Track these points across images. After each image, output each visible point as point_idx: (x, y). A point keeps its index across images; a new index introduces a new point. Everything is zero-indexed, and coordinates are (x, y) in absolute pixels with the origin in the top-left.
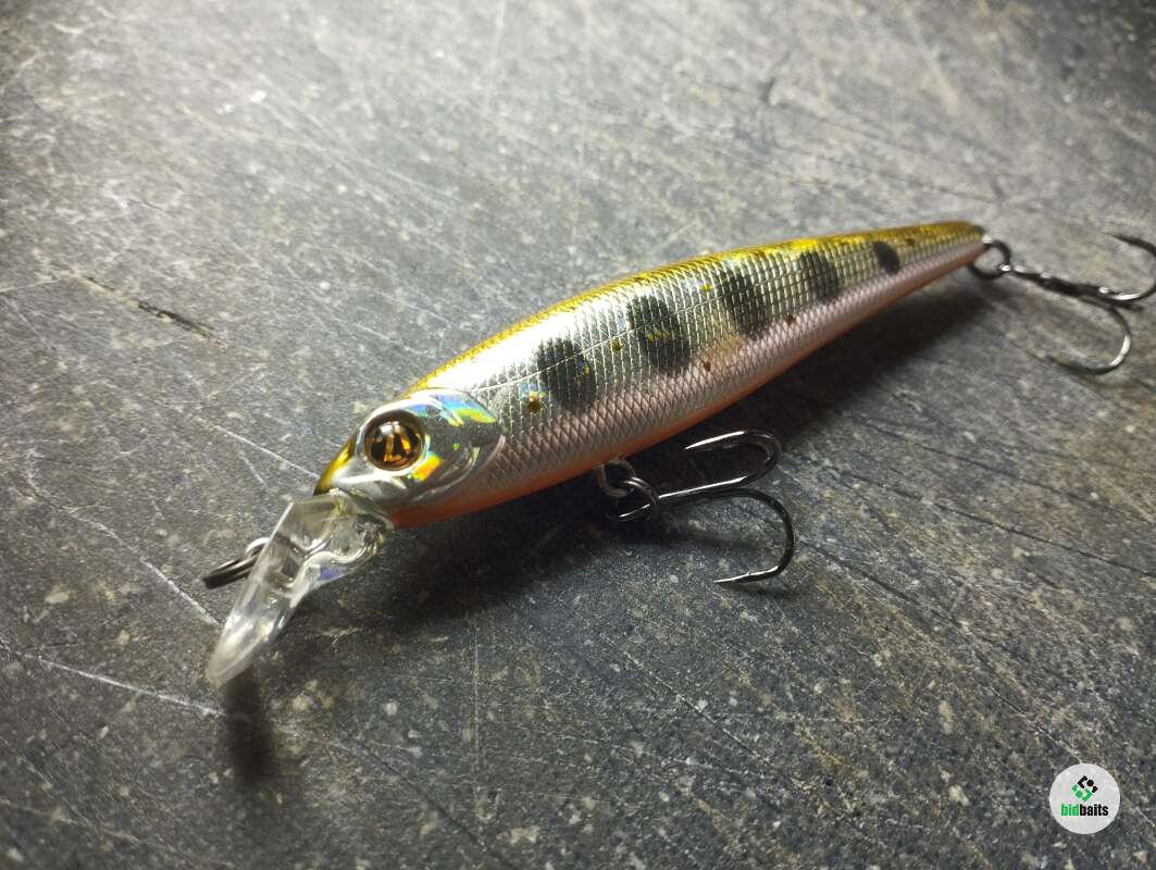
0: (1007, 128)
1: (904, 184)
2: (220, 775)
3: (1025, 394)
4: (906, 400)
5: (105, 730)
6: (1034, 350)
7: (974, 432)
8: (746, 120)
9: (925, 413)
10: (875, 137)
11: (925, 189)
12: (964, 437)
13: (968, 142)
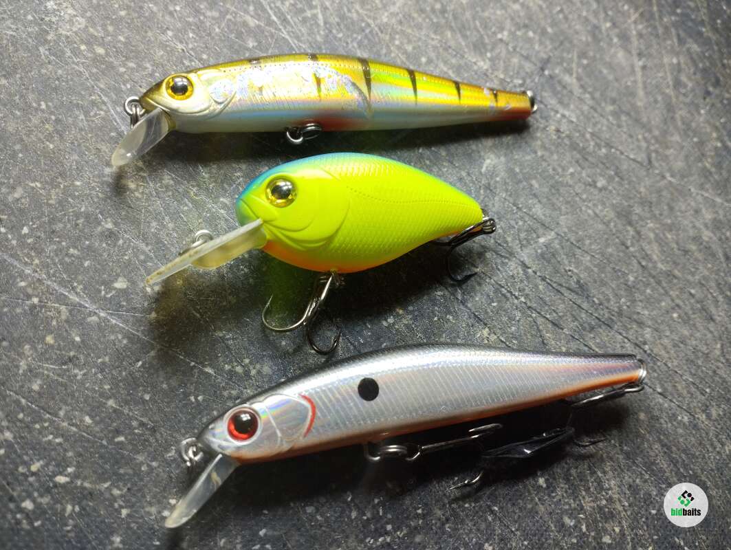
0: (665, 122)
1: (603, 144)
2: (196, 399)
3: (630, 283)
4: (570, 273)
5: (140, 363)
6: (641, 260)
7: (598, 299)
8: (528, 81)
9: (578, 282)
10: (595, 110)
11: (613, 150)
12: (594, 301)
13: (644, 126)
